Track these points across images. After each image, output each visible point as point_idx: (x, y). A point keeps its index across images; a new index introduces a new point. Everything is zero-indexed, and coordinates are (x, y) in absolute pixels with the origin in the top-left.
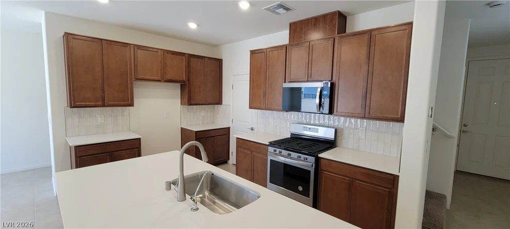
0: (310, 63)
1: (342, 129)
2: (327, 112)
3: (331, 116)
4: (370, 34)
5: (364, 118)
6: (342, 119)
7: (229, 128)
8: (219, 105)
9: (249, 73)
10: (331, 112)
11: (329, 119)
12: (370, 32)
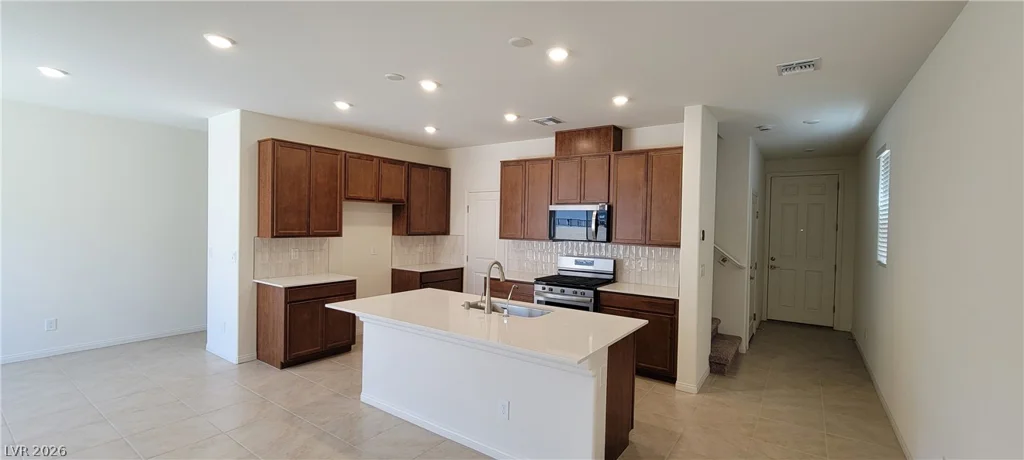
0: (582, 181)
1: (622, 261)
2: (605, 238)
3: (610, 246)
4: (646, 154)
5: (645, 244)
6: (622, 247)
7: (462, 269)
8: (446, 237)
9: (499, 189)
10: (609, 240)
11: (606, 250)
12: (646, 153)
